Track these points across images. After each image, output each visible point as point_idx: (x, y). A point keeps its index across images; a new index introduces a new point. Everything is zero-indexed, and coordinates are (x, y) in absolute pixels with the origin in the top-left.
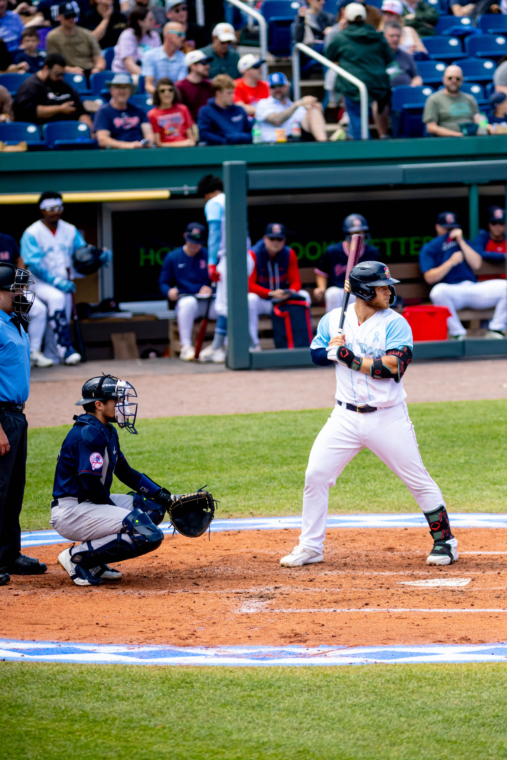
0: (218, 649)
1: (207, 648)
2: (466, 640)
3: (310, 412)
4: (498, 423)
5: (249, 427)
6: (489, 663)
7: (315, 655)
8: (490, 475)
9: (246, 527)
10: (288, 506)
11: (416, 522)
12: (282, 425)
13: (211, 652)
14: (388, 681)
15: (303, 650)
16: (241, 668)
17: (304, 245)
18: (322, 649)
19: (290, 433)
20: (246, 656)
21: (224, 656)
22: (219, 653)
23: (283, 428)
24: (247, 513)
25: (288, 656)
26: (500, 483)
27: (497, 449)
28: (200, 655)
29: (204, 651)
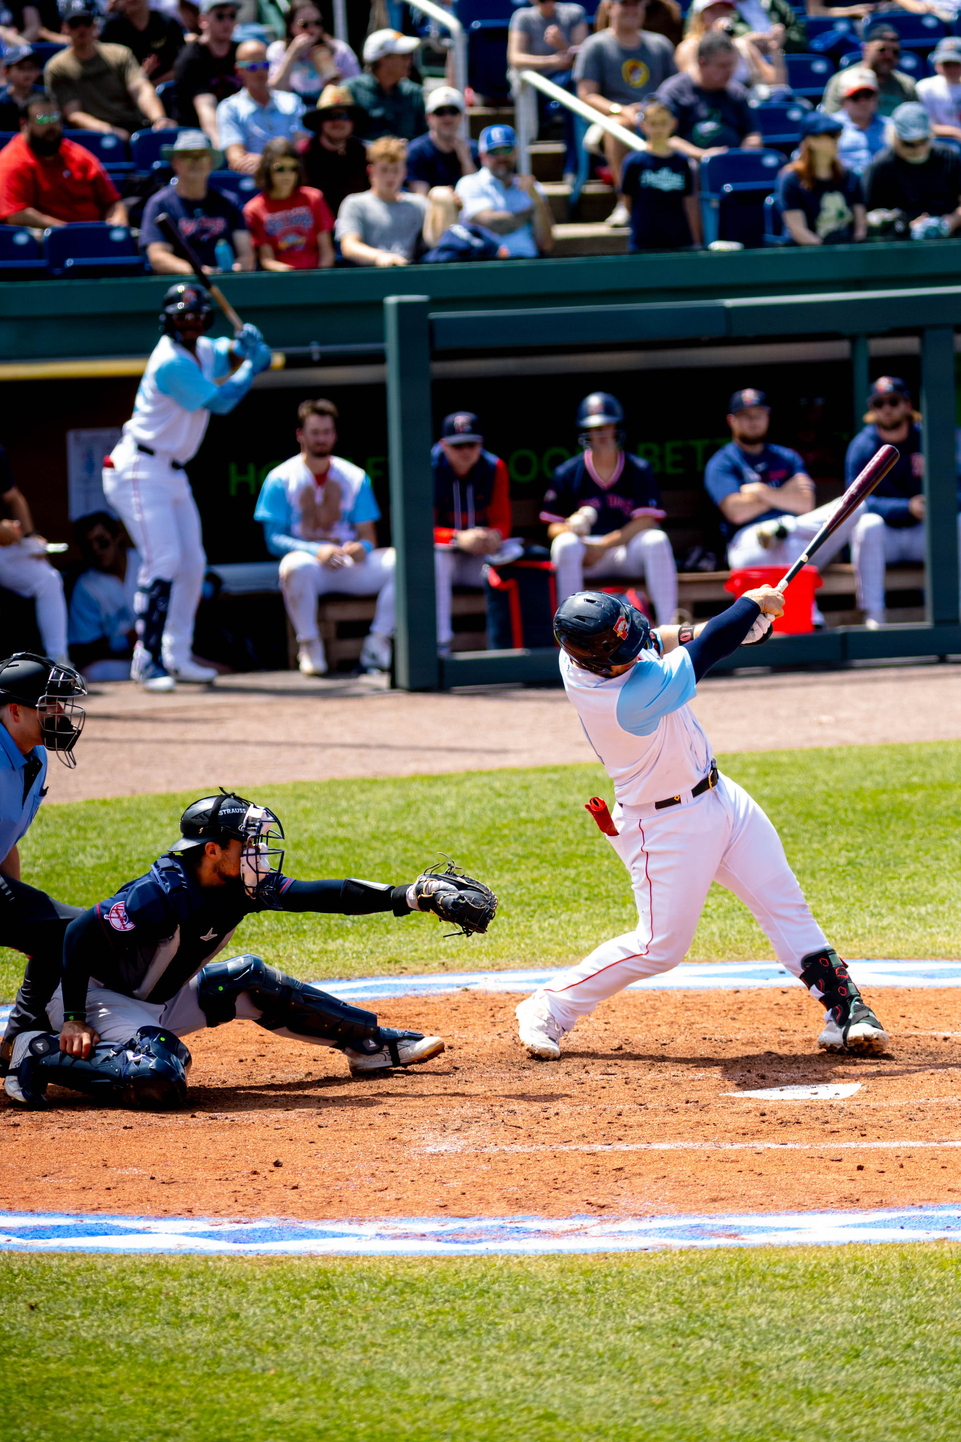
0: (382, 1224)
1: (361, 1221)
2: (852, 1202)
3: (555, 770)
4: (910, 787)
5: (438, 800)
6: (894, 1245)
7: (567, 1233)
8: (894, 887)
9: (434, 991)
10: (514, 949)
11: (755, 977)
12: (500, 795)
13: (369, 1229)
14: (704, 1281)
15: (544, 1225)
16: (429, 1260)
17: (540, 455)
18: (581, 1222)
19: (516, 810)
20: (439, 1237)
21: (395, 1237)
22: (383, 1232)
23: (501, 801)
24: (435, 964)
25: (515, 1235)
26: (916, 902)
27: (908, 837)
28: (347, 1235)
29: (354, 1228)
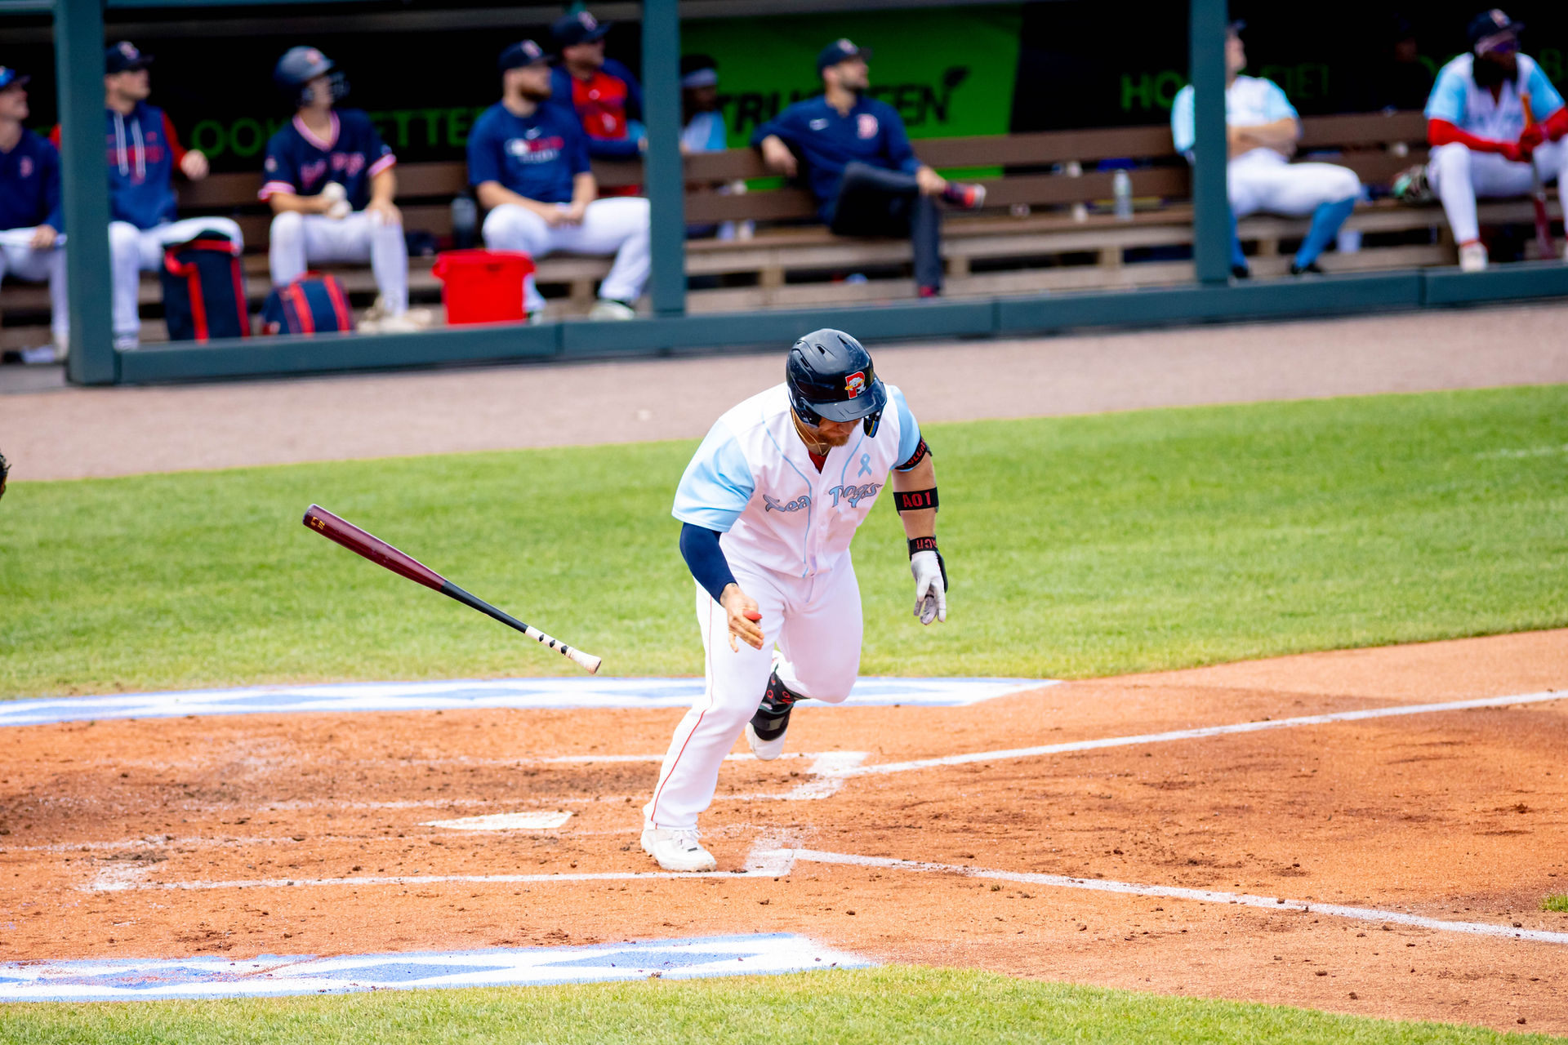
0: (45, 968)
1: (22, 965)
2: (561, 938)
3: (243, 473)
4: (628, 491)
5: (113, 507)
6: (606, 983)
7: (248, 976)
8: (612, 599)
9: (106, 714)
10: (195, 668)
11: (462, 698)
12: (182, 500)
13: (31, 973)
14: (399, 1025)
15: (221, 965)
16: (95, 1006)
17: (227, 127)
18: (264, 963)
19: (201, 518)
20: (105, 980)
21: (59, 981)
22: (47, 976)
23: (185, 508)
24: (108, 684)
25: (193, 978)
26: (633, 616)
27: (626, 544)
28: (7, 980)
29: (16, 973)
